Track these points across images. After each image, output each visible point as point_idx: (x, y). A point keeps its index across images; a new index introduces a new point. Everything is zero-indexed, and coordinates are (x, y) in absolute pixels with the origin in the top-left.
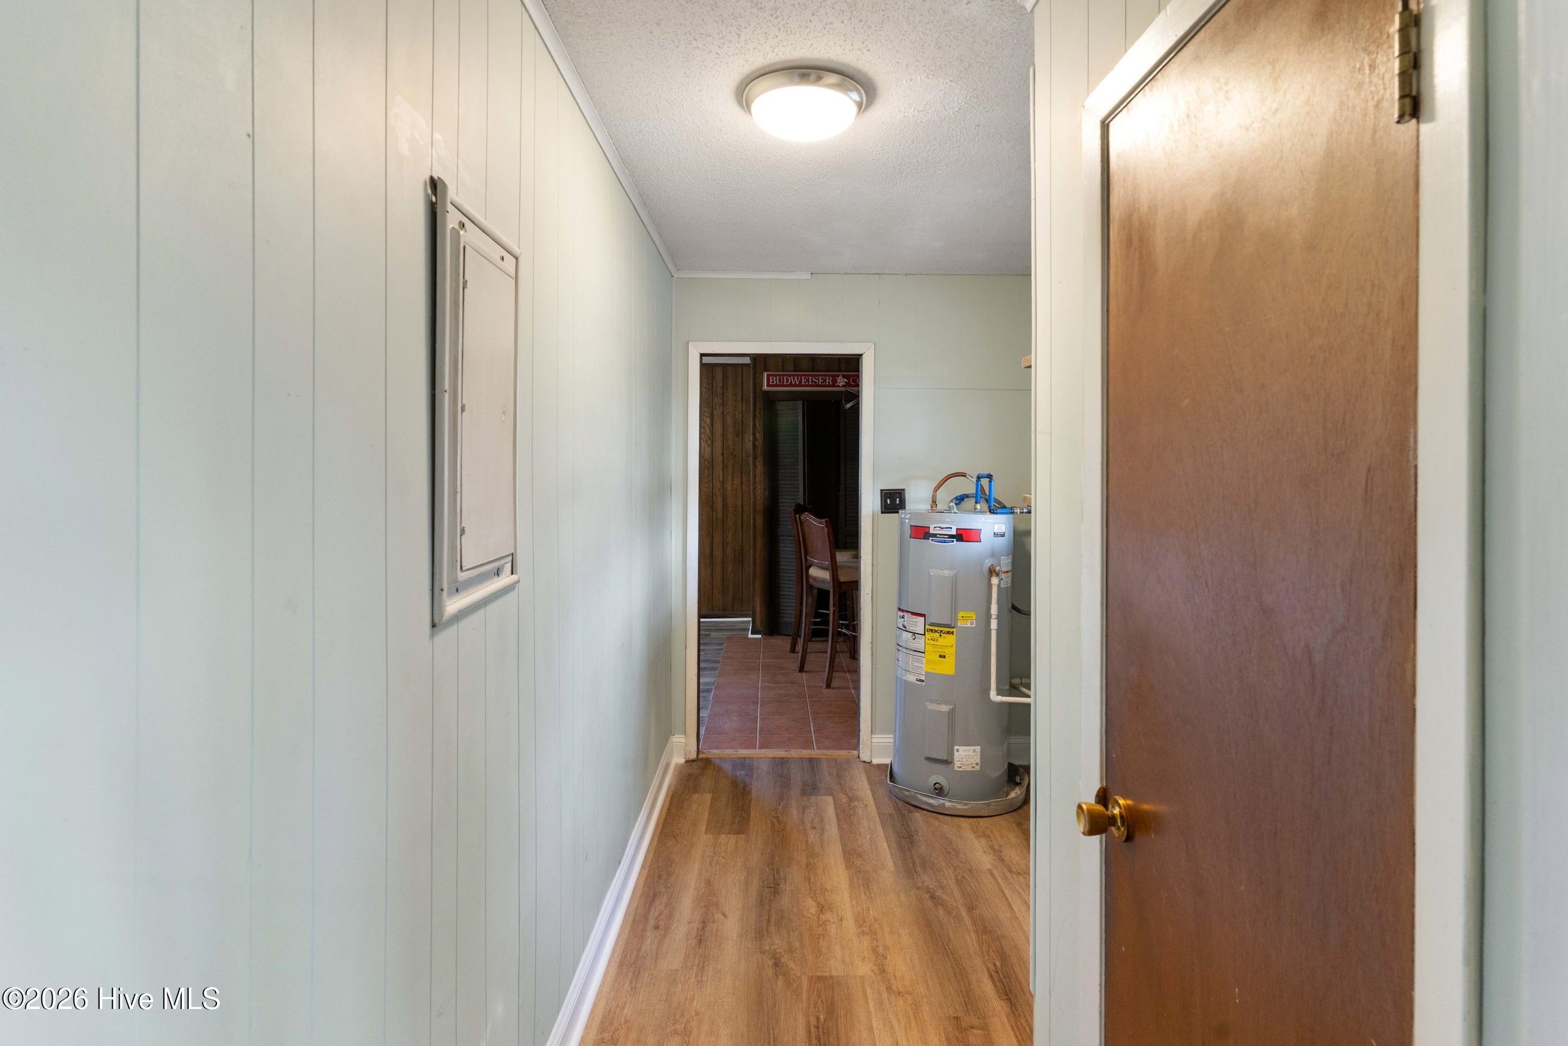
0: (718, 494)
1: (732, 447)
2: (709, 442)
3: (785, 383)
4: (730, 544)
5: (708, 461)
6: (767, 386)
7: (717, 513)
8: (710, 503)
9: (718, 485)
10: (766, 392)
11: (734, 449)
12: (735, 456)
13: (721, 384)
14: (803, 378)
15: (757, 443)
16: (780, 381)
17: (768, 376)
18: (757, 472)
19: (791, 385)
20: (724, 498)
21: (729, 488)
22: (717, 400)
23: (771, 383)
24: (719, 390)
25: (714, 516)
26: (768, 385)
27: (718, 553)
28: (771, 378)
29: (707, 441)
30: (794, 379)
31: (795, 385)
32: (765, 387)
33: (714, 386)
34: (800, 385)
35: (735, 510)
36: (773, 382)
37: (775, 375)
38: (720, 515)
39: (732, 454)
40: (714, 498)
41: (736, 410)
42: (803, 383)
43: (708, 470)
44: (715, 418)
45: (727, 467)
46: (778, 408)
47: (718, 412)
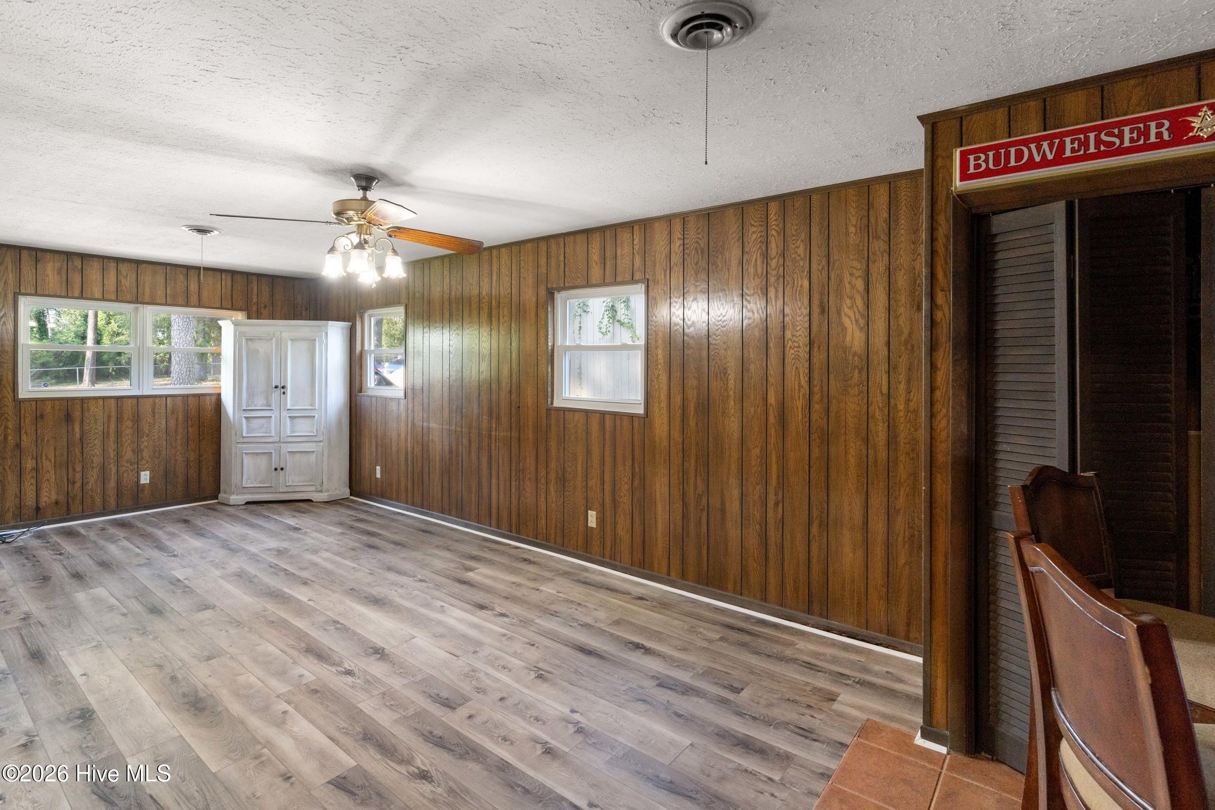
0: (878, 415)
1: (906, 331)
2: (862, 322)
3: (1013, 163)
4: (902, 511)
5: (860, 357)
6: (962, 180)
7: (875, 452)
8: (864, 433)
9: (878, 400)
10: (962, 197)
11: (910, 334)
12: (913, 347)
13: (886, 215)
14: (1068, 140)
15: (939, 315)
16: (997, 161)
17: (964, 156)
18: (939, 379)
19: (1031, 165)
20: (892, 428)
21: (901, 407)
22: (879, 246)
23: (972, 170)
24: (882, 226)
25: (870, 457)
26: (964, 177)
27: (878, 526)
28: (972, 157)
29: (857, 321)
30: (1039, 148)
31: (1045, 163)
32: (958, 184)
33: (872, 220)
34: (1059, 160)
35: (913, 450)
36: (978, 166)
37: (984, 150)
38: (882, 454)
39: (906, 342)
40: (871, 424)
41: (914, 260)
42: (1068, 153)
43: (859, 373)
44: (874, 276)
45: (895, 368)
46: (994, 230)
47: (879, 267)
